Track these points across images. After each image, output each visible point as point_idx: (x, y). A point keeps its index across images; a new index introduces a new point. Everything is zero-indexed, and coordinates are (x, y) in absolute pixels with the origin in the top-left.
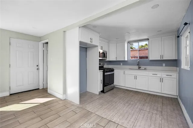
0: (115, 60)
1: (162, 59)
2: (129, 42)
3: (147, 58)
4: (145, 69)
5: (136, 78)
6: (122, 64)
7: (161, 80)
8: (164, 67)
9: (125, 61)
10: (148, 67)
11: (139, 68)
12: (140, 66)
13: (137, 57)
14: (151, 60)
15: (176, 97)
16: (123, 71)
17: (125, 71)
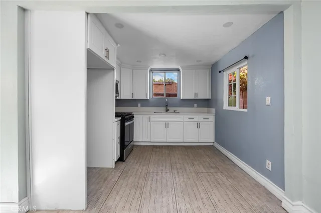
0: (131, 98)
1: (196, 98)
2: (151, 70)
3: (175, 95)
4: (175, 111)
5: (167, 125)
6: (139, 105)
7: (199, 125)
8: (195, 109)
9: (146, 100)
10: (178, 109)
11: (167, 111)
12: (168, 108)
13: (162, 95)
14: (182, 99)
15: (212, 144)
16: (148, 116)
17: (150, 116)
